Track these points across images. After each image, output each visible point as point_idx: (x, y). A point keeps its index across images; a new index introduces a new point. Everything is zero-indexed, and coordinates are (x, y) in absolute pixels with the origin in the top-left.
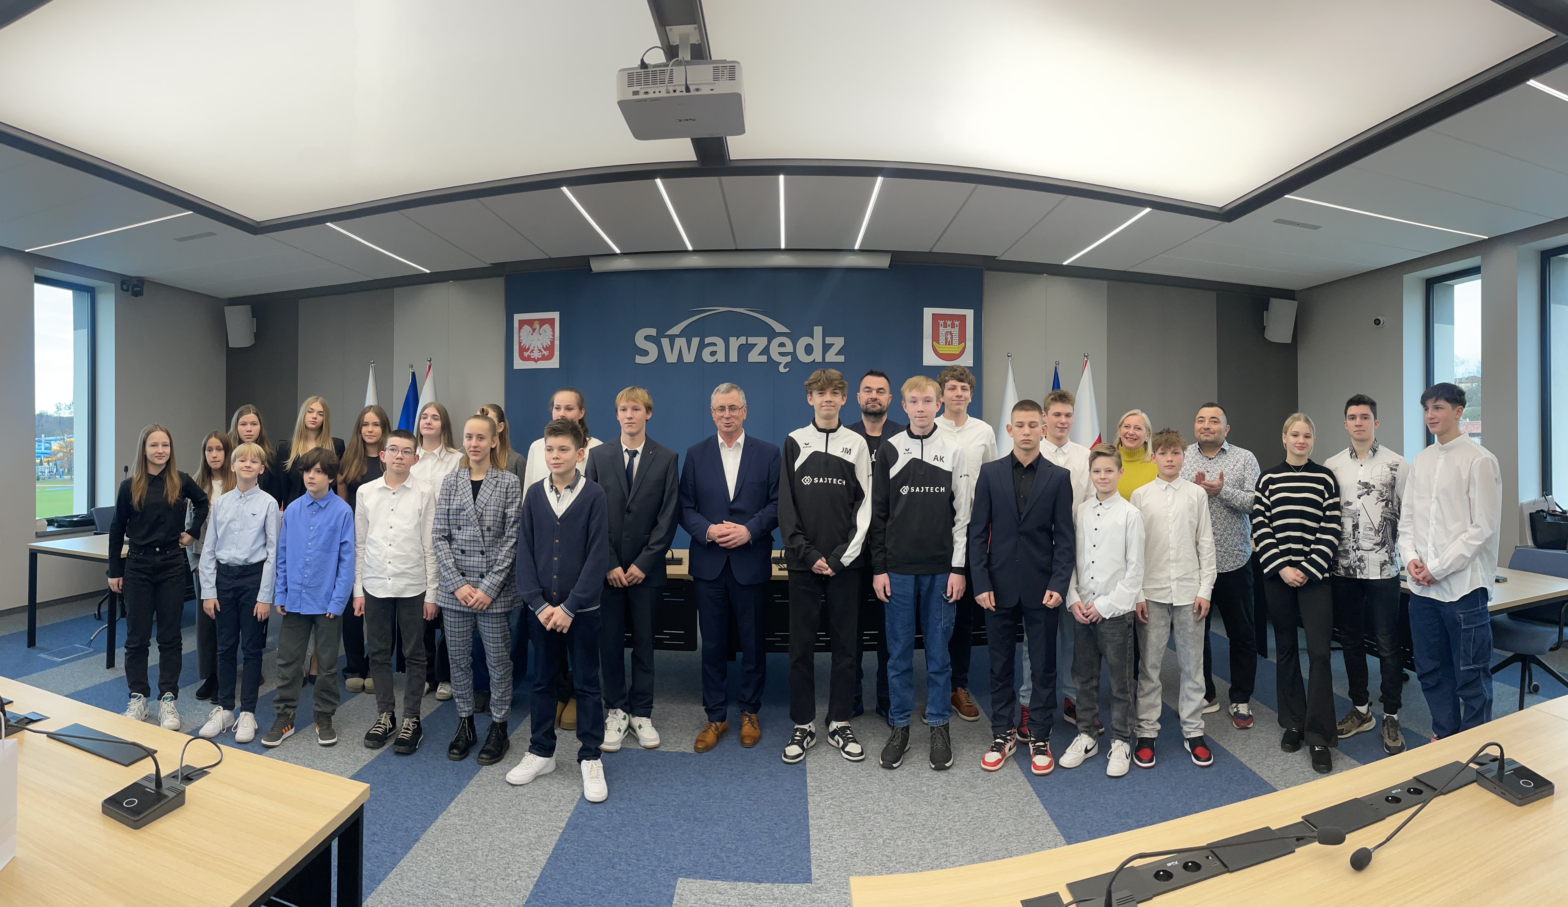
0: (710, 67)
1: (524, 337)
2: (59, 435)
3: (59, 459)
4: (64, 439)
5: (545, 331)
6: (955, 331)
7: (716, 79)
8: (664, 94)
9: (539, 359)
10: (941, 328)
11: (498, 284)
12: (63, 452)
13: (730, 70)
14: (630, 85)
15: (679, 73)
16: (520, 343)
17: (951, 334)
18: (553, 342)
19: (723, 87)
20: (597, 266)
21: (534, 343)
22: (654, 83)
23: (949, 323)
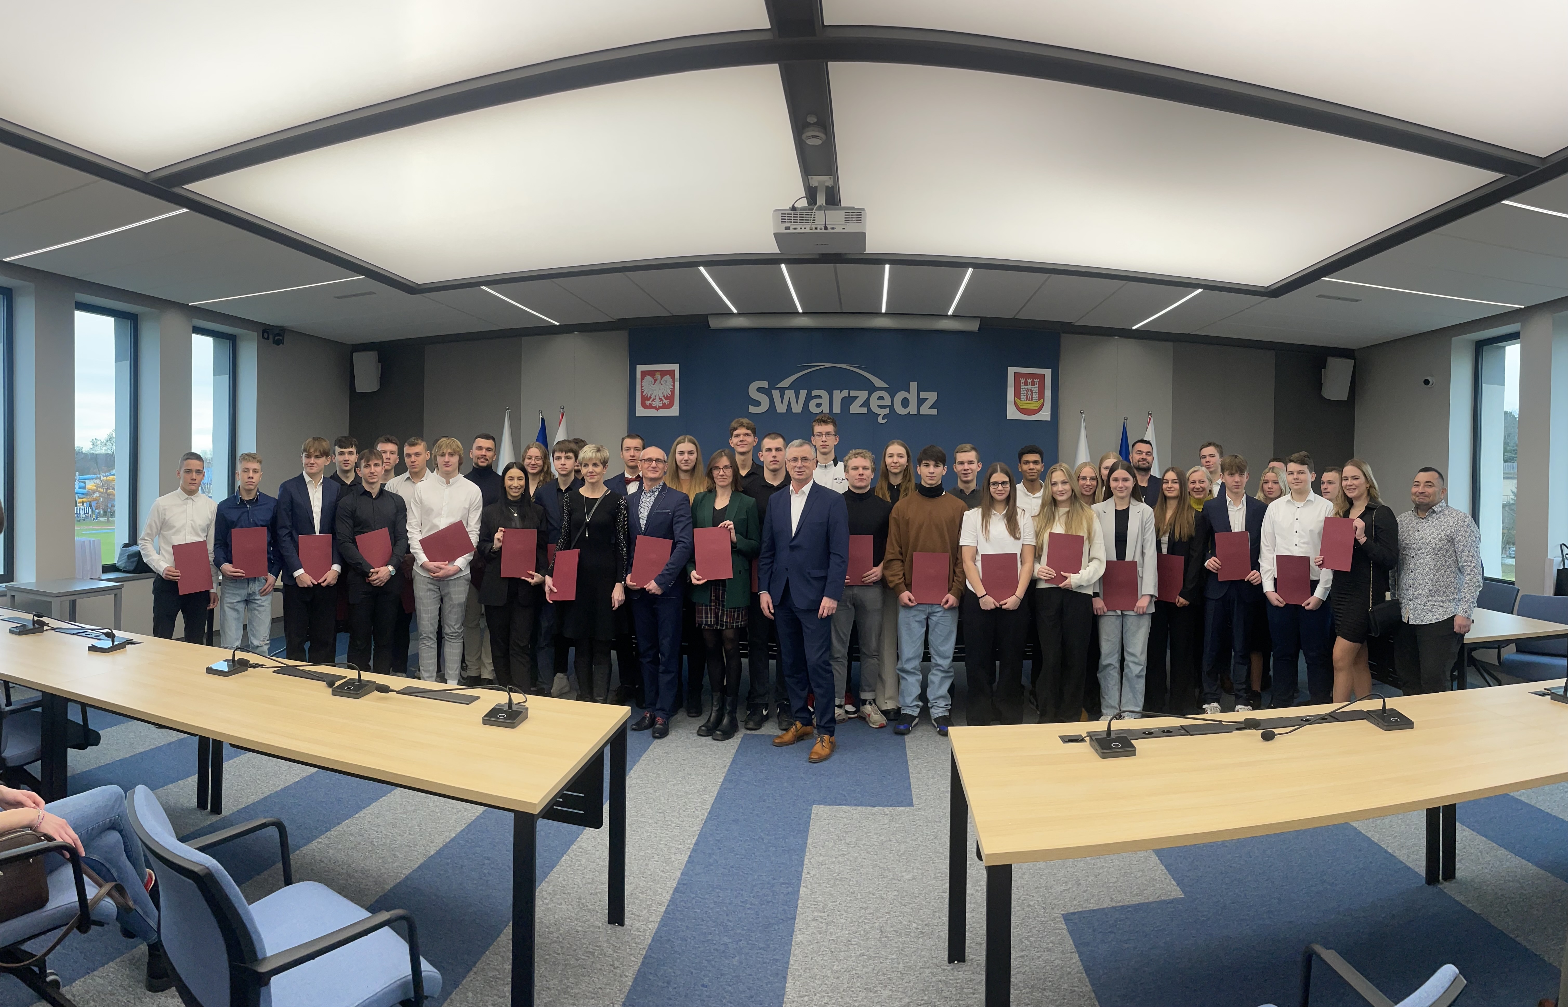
0: (842, 213)
1: (646, 387)
2: (95, 473)
3: (95, 500)
4: (100, 478)
5: (666, 382)
6: (1035, 388)
7: (847, 221)
8: (808, 230)
9: (660, 408)
10: (1022, 386)
11: (621, 338)
12: (99, 492)
13: (857, 215)
14: (783, 222)
15: (820, 216)
16: (642, 392)
17: (1032, 391)
18: (673, 392)
19: (852, 228)
20: (714, 323)
21: (655, 393)
22: (801, 222)
23: (1029, 381)
